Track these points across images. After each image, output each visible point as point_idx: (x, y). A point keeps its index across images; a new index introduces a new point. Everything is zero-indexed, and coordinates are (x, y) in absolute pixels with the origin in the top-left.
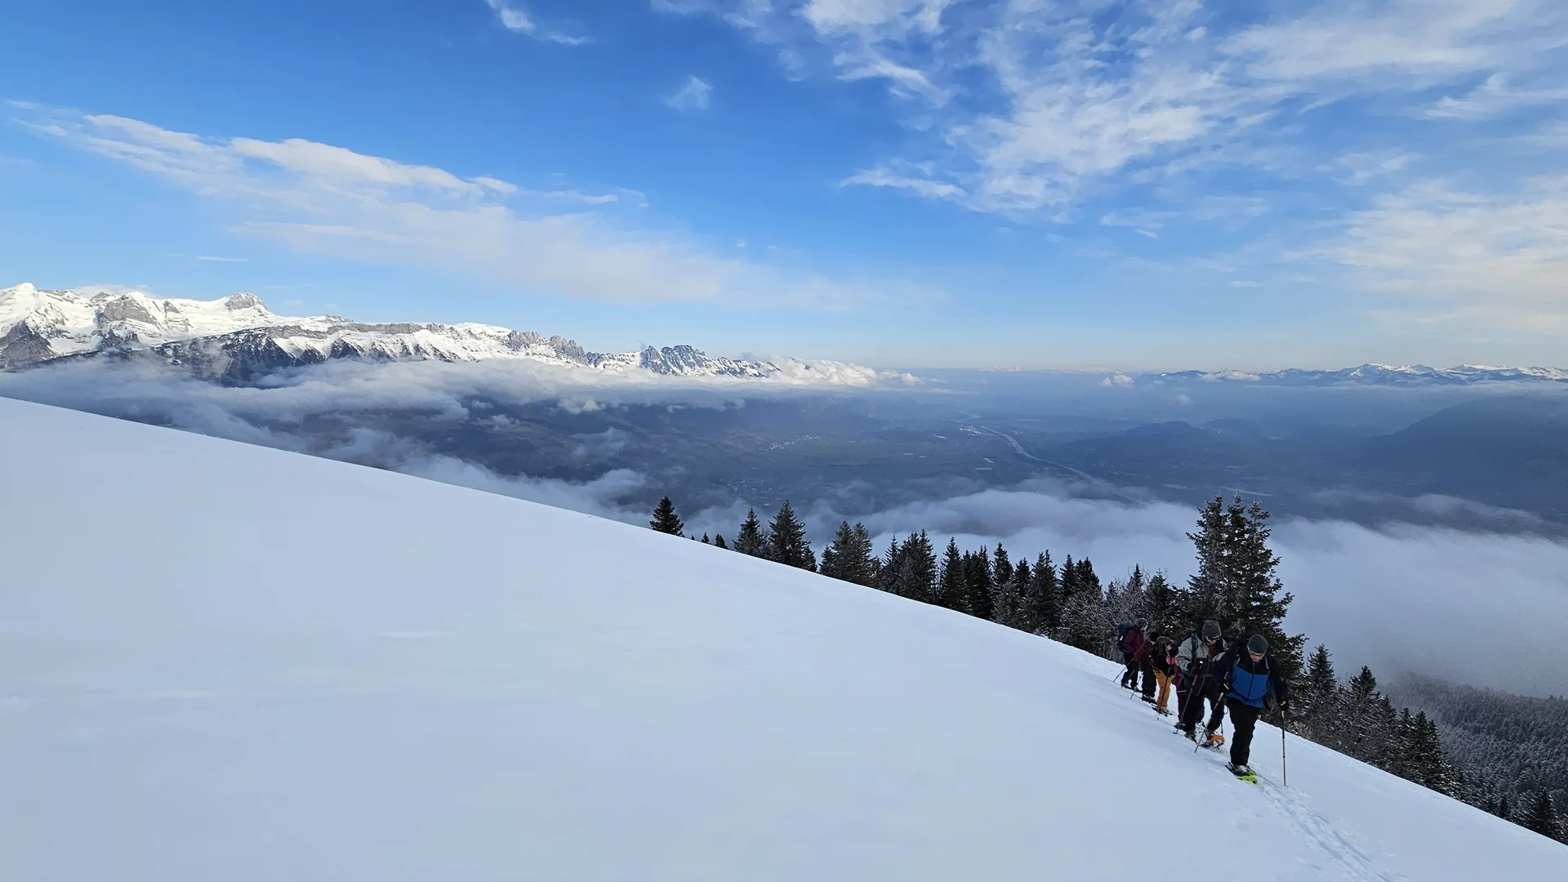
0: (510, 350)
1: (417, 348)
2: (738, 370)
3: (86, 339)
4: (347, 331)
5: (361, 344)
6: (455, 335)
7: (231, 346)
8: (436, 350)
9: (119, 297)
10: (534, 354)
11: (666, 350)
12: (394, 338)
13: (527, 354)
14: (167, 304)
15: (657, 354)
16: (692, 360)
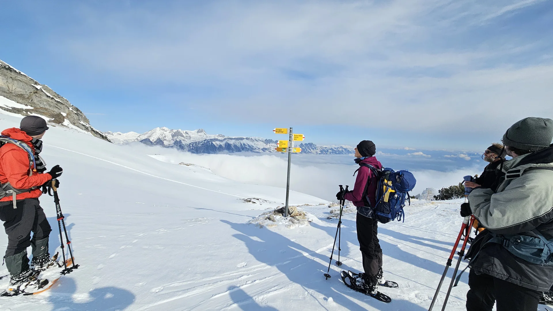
0: (265, 145)
1: (244, 144)
2: (326, 150)
3: (170, 141)
4: (228, 140)
5: (231, 143)
6: (252, 141)
7: (204, 144)
8: (248, 145)
9: (176, 130)
10: (271, 146)
11: (306, 144)
12: (238, 142)
13: (270, 146)
14: (186, 132)
15: (304, 145)
16: (313, 147)
